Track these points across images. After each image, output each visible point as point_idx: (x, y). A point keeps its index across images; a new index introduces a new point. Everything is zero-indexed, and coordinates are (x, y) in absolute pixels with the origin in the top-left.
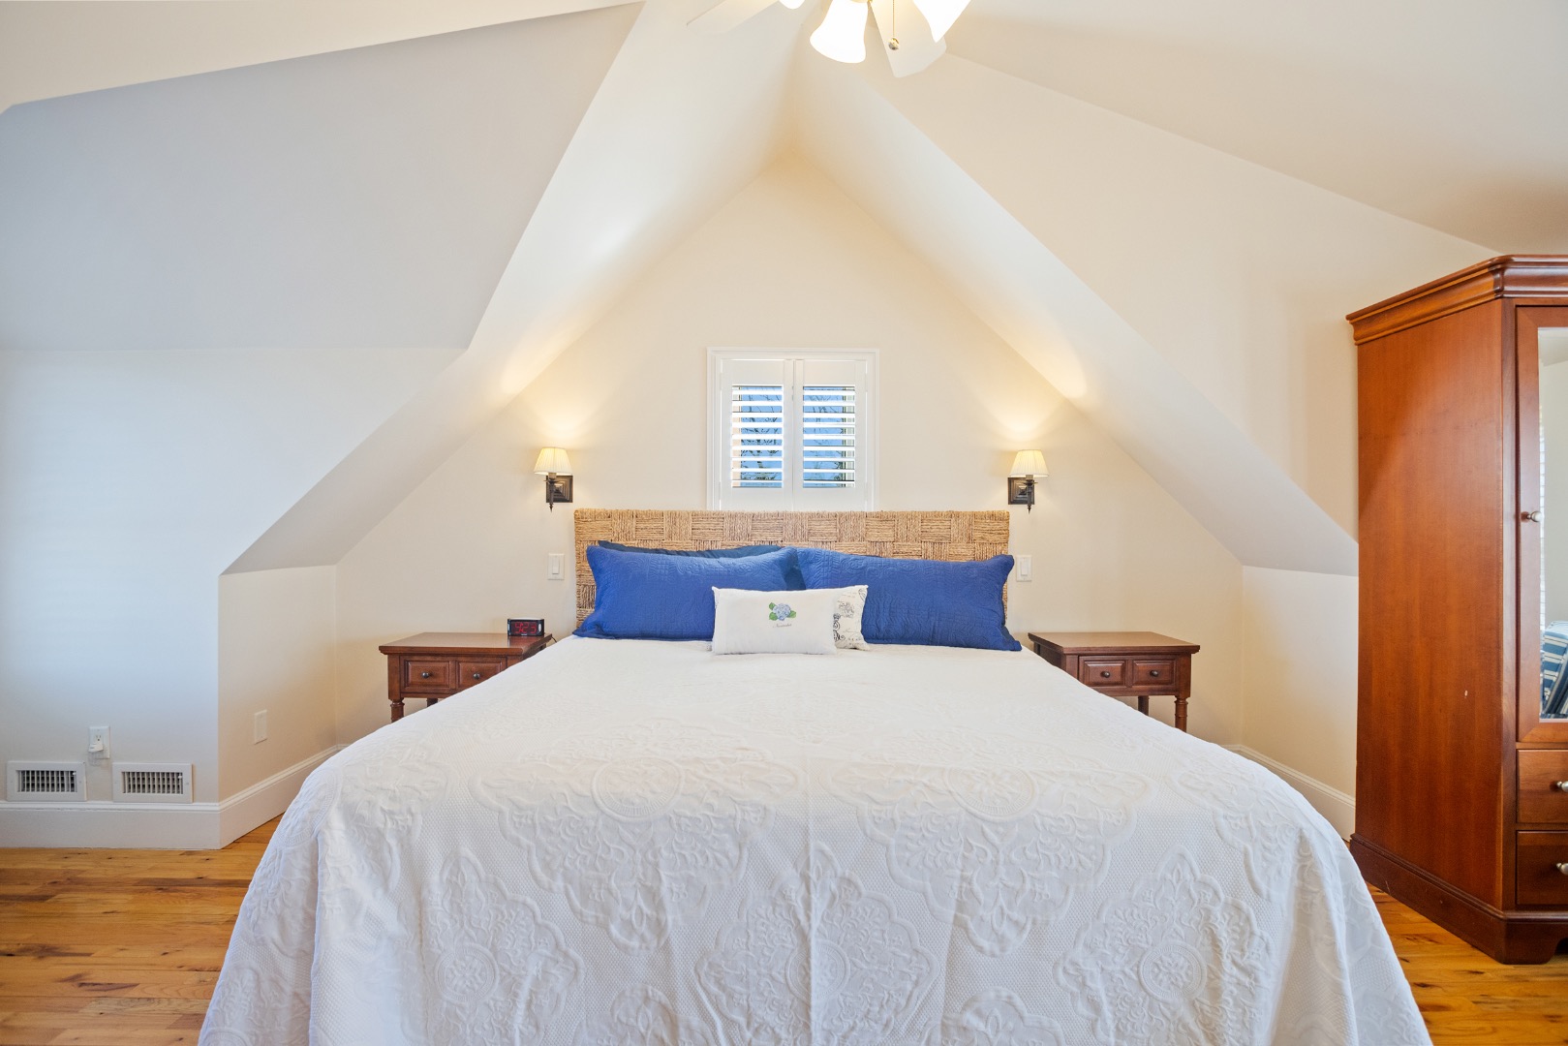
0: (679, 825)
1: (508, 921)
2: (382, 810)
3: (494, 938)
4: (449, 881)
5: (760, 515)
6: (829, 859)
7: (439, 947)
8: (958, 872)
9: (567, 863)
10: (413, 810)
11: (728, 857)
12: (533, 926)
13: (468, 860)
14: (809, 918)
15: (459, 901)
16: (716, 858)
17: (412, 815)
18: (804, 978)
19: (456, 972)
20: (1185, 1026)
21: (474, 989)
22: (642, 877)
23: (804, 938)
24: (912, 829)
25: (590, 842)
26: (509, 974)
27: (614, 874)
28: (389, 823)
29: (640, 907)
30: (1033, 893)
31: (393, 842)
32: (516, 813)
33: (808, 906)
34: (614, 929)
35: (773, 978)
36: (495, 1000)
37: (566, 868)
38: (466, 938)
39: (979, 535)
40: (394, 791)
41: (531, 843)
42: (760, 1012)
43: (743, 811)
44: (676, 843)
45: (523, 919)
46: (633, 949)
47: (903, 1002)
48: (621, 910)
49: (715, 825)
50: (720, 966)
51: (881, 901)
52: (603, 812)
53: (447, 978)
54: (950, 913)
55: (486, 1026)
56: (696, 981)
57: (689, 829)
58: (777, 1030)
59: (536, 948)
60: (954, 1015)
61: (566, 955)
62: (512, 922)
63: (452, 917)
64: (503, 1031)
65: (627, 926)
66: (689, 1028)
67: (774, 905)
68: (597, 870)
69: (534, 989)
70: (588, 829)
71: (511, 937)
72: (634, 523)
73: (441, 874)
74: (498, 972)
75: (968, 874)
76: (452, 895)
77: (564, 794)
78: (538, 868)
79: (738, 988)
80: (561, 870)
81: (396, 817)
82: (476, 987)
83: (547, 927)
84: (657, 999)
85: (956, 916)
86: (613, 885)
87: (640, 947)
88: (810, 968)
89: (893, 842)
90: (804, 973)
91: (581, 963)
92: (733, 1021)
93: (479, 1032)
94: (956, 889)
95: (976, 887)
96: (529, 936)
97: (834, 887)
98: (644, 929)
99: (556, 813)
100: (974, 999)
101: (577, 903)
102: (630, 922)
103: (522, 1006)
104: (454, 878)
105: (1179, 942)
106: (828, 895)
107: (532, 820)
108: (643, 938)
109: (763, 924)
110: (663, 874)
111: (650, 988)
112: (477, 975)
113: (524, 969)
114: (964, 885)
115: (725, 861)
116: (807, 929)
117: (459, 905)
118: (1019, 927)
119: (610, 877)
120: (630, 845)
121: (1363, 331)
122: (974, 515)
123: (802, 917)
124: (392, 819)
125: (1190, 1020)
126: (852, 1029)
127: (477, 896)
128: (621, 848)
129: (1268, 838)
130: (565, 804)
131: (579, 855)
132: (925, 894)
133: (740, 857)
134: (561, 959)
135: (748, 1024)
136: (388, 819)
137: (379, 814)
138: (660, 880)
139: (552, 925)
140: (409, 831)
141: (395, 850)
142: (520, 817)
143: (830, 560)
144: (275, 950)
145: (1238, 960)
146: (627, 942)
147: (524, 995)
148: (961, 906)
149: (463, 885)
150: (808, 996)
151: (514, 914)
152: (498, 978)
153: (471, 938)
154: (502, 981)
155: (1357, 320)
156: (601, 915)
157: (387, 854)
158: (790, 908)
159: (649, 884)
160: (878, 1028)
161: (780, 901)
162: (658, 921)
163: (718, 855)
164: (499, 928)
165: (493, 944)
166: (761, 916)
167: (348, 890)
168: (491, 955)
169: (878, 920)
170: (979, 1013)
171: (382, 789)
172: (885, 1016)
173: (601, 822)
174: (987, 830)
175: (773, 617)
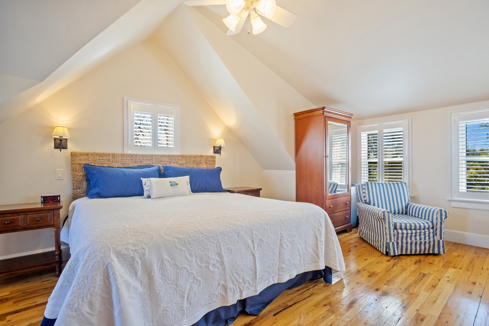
0: (224, 234)
1: (180, 275)
2: (132, 250)
3: (176, 281)
4: (160, 267)
5: (145, 155)
6: (257, 235)
7: (159, 290)
8: (280, 233)
9: (196, 252)
10: (144, 247)
11: (236, 240)
12: (188, 274)
13: (166, 259)
14: (254, 251)
15: (164, 273)
16: (233, 241)
17: (144, 249)
18: (255, 266)
19: (165, 296)
20: (313, 256)
21: (171, 300)
22: (216, 251)
23: (254, 256)
24: (271, 225)
25: (202, 244)
26: (182, 291)
27: (209, 252)
28: (136, 254)
29: (217, 259)
30: (292, 234)
31: (138, 260)
32: (179, 240)
33: (254, 248)
34: (210, 268)
35: (248, 268)
36: (178, 301)
37: (196, 254)
38: (167, 284)
39: (209, 162)
40: (134, 243)
41: (185, 249)
42: (246, 278)
43: (238, 227)
44: (224, 239)
45: (185, 272)
46: (216, 271)
47: (272, 266)
48: (212, 262)
49: (232, 232)
50: (237, 269)
51: (267, 243)
52: (204, 235)
53: (163, 299)
54: (279, 242)
55: (176, 310)
56: (232, 275)
57: (227, 235)
58: (249, 281)
59: (188, 280)
60: (280, 266)
61: (197, 280)
62: (181, 274)
63: (162, 279)
64: (181, 309)
65: (214, 265)
66: (230, 289)
67: (247, 249)
68: (204, 252)
69: (189, 293)
70: (201, 240)
71: (181, 279)
72: (98, 157)
73: (157, 266)
74: (178, 291)
75: (282, 232)
76: (162, 272)
77: (192, 232)
78: (187, 256)
79: (241, 273)
80: (194, 254)
81: (138, 251)
82: (172, 298)
83: (192, 273)
84: (222, 284)
85: (280, 243)
86: (210, 255)
87: (218, 270)
88: (256, 263)
89: (268, 228)
90: (254, 264)
91: (201, 281)
92: (240, 282)
93: (174, 312)
94: (280, 237)
95: (283, 235)
96: (186, 278)
97: (258, 242)
98: (218, 265)
99: (191, 238)
100: (284, 260)
101: (199, 263)
102: (215, 264)
103: (186, 299)
104: (162, 266)
105: (312, 239)
106: (257, 244)
107: (185, 242)
108: (218, 268)
109: (245, 255)
110: (222, 248)
111: (220, 281)
112: (171, 295)
113: (186, 288)
114: (281, 235)
115: (235, 241)
116: (254, 253)
117: (164, 274)
118: (290, 242)
119: (208, 253)
120: (212, 243)
121: (296, 117)
122: (207, 156)
123: (253, 251)
124: (137, 252)
125: (314, 254)
126: (263, 275)
127: (170, 270)
128: (211, 244)
129: (322, 216)
130: (193, 235)
131: (199, 249)
132: (275, 239)
133: (239, 239)
134: (196, 281)
135: (243, 282)
136: (135, 252)
137: (131, 252)
138: (221, 250)
139: (193, 272)
140: (144, 255)
141: (140, 262)
142: (181, 242)
143: (174, 169)
144: (88, 315)
145: (320, 240)
146: (214, 270)
147: (186, 296)
148: (281, 240)
149: (165, 267)
150: (256, 270)
151: (182, 272)
152: (178, 293)
153: (169, 284)
154: (179, 294)
155: (296, 115)
156: (207, 265)
157: (136, 265)
158: (251, 249)
159: (219, 252)
160: (267, 273)
161: (248, 248)
162: (222, 261)
163: (234, 240)
164: (178, 278)
165: (176, 283)
166: (244, 253)
167: (125, 280)
168: (175, 287)
169: (267, 247)
170: (285, 264)
171: (129, 243)
172: (269, 270)
173: (204, 238)
174: (283, 222)
175: (171, 185)
